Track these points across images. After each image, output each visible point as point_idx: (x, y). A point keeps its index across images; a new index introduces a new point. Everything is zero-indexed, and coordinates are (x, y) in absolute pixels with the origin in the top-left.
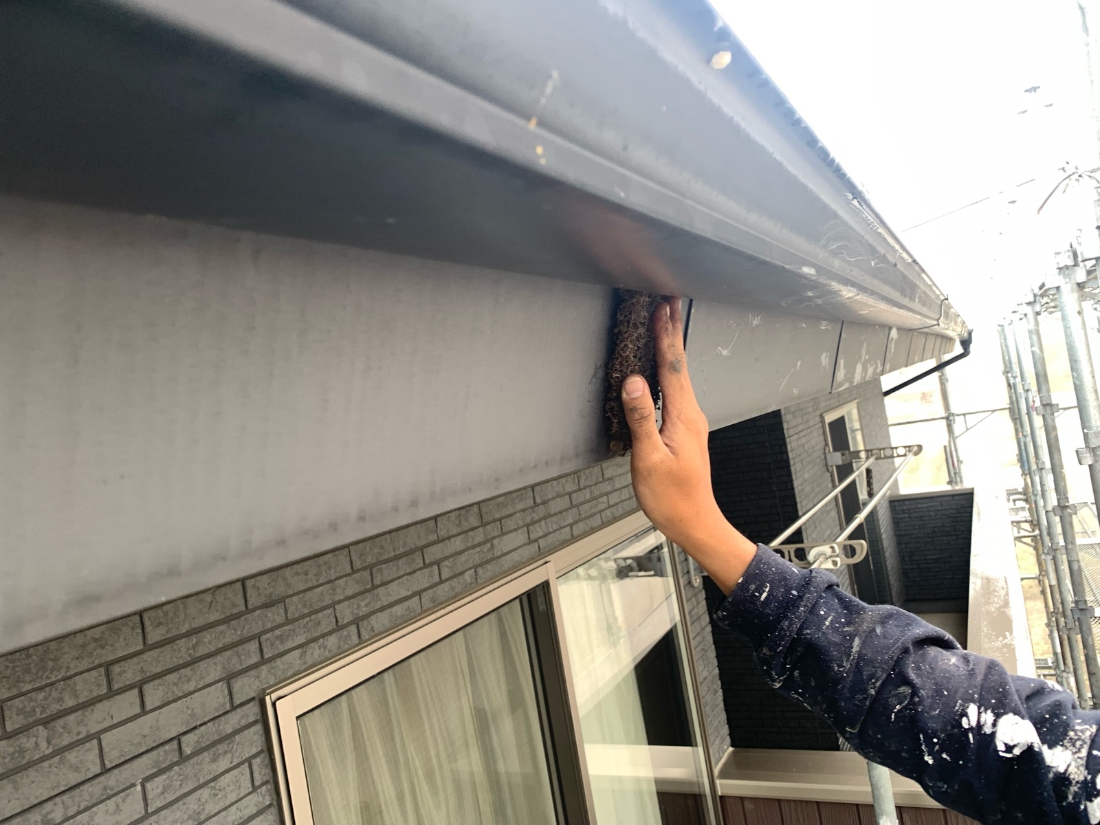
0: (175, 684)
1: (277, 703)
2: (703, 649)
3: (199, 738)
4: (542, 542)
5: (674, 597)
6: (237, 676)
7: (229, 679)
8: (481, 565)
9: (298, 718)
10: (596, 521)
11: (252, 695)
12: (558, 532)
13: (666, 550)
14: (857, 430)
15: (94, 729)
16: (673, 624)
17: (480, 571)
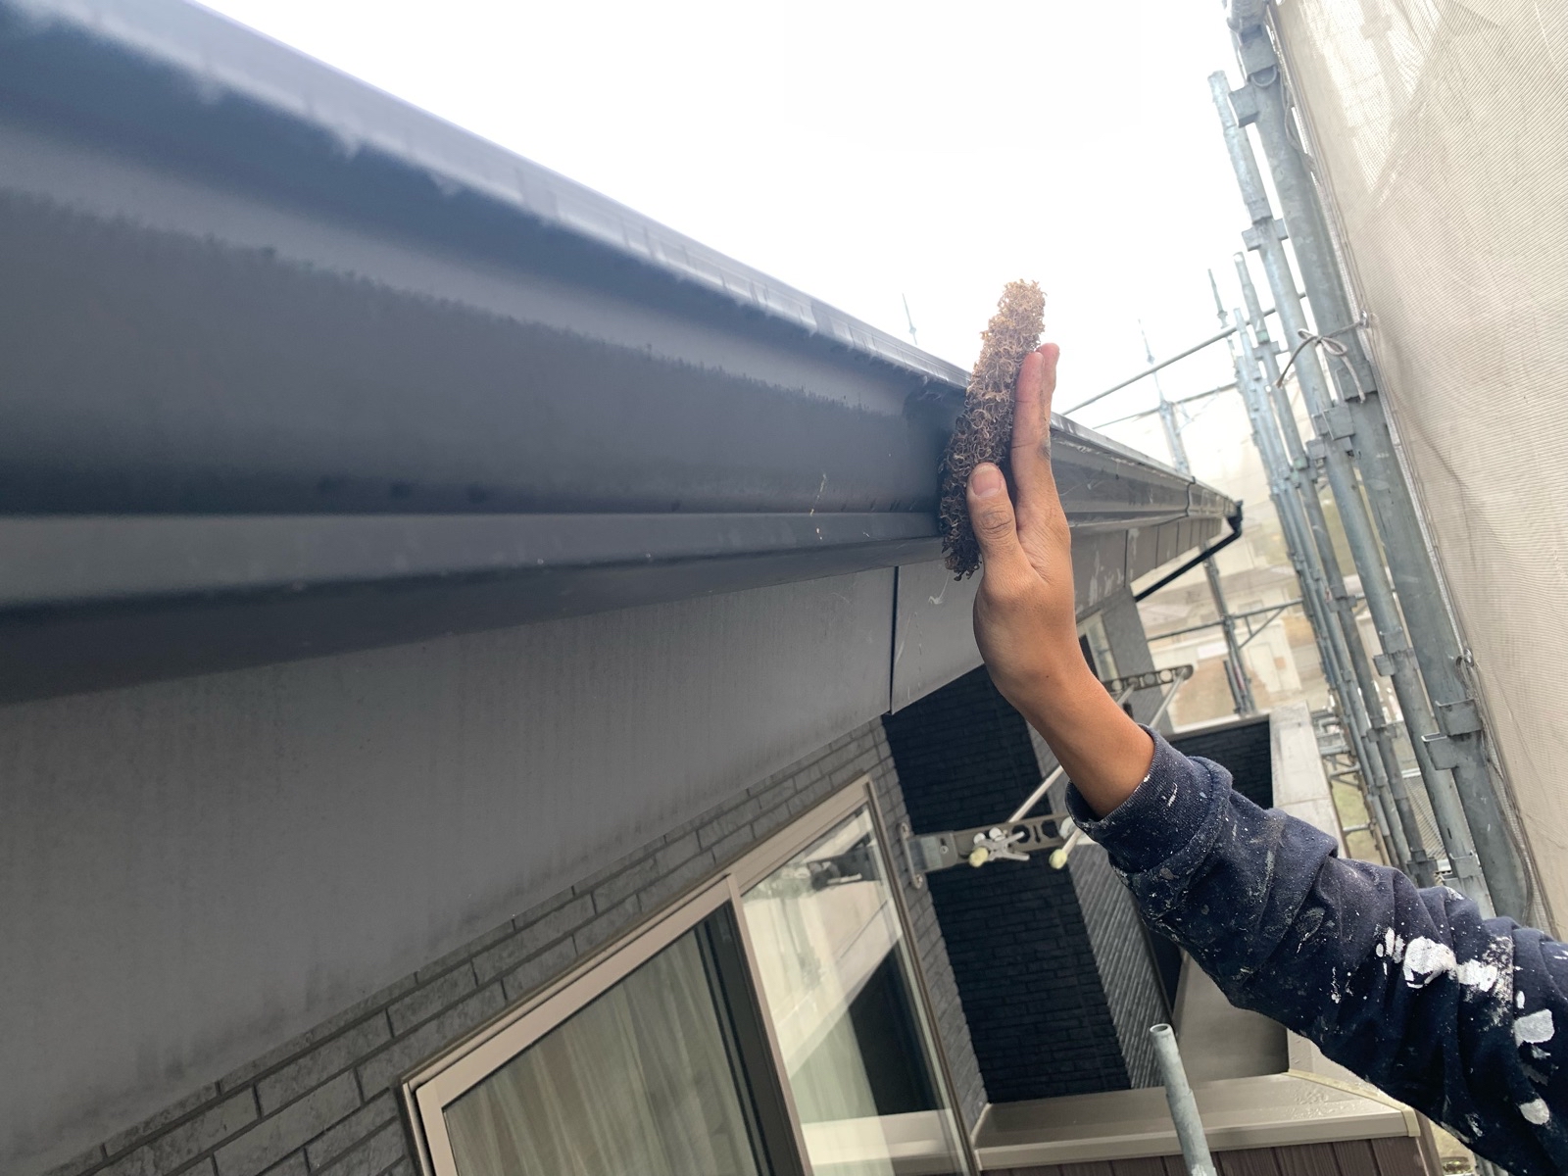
0: (295, 1079)
1: (418, 1092)
2: (937, 973)
3: (328, 1147)
4: (717, 850)
5: (891, 903)
6: (366, 1060)
7: (356, 1066)
8: (644, 889)
9: (444, 1109)
10: (782, 813)
11: (386, 1084)
12: (735, 834)
13: (874, 843)
14: (1105, 651)
15: (207, 1145)
16: (894, 941)
17: (643, 896)
